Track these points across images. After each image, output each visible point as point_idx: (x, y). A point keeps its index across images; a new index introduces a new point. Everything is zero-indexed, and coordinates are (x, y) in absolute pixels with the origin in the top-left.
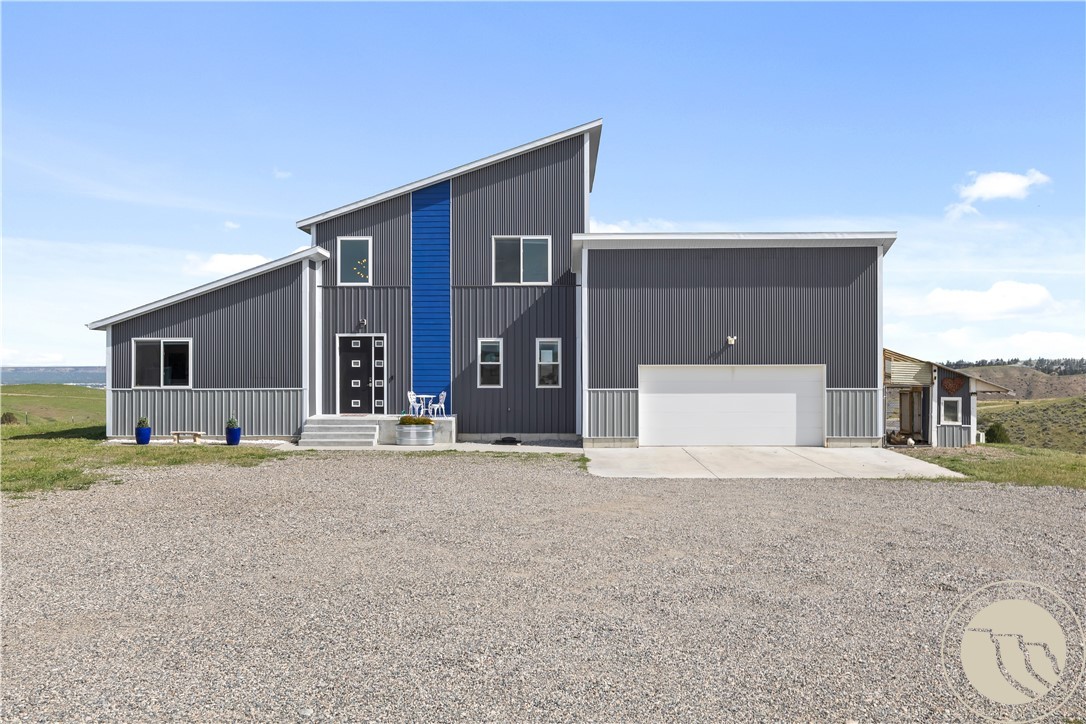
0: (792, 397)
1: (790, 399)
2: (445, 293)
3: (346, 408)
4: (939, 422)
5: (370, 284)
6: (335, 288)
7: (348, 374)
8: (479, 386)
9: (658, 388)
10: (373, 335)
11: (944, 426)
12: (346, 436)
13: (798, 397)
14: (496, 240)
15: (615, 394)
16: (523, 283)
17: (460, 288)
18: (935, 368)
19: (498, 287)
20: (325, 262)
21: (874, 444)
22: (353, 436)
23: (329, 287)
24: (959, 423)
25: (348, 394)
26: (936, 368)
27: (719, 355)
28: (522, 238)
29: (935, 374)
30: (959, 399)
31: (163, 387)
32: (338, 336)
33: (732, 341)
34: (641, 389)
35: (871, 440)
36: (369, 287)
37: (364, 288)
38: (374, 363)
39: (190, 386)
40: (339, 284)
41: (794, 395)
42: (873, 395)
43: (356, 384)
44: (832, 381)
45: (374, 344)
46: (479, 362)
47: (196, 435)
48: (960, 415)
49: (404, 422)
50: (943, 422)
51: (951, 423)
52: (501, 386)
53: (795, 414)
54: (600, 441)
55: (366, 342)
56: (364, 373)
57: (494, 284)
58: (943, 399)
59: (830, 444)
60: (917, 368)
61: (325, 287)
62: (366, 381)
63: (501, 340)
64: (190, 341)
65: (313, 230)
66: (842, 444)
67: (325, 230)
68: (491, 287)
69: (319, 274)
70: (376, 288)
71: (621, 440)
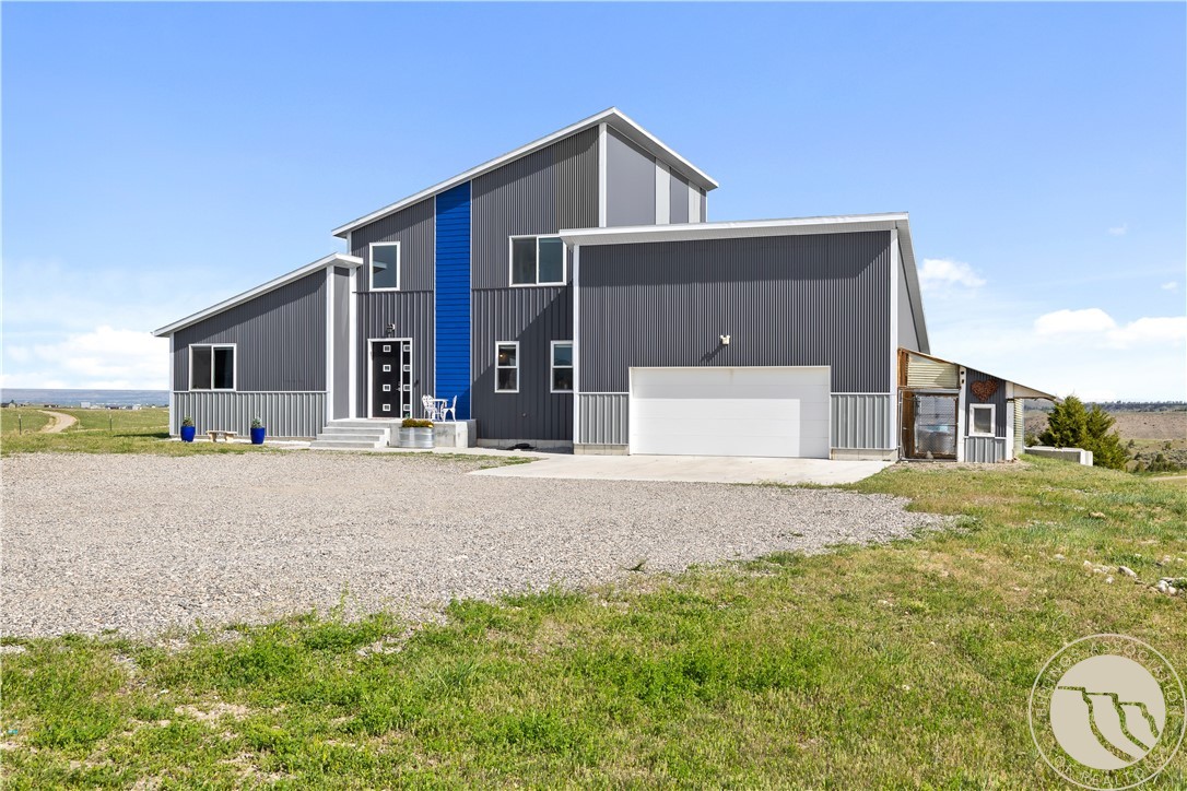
0: (796, 403)
1: (793, 405)
2: (465, 296)
3: (378, 413)
4: (967, 433)
5: (398, 289)
6: (367, 294)
7: (380, 378)
8: (496, 391)
9: (651, 393)
10: (402, 340)
11: (974, 438)
12: (355, 438)
13: (801, 402)
14: (514, 240)
15: (604, 399)
16: (538, 284)
17: (479, 290)
18: (962, 370)
19: (514, 289)
20: (359, 268)
21: (886, 457)
22: (360, 438)
23: (362, 293)
24: (992, 435)
25: (380, 398)
26: (965, 370)
27: (713, 356)
28: (538, 237)
29: (963, 377)
30: (993, 407)
31: (213, 390)
32: (370, 341)
33: (726, 340)
34: (631, 393)
35: (882, 452)
36: (397, 292)
37: (392, 293)
38: (403, 368)
39: (235, 389)
40: (372, 289)
41: (798, 401)
42: (885, 400)
43: (387, 388)
44: (837, 385)
45: (403, 349)
46: (497, 366)
47: (226, 434)
48: (993, 425)
49: (406, 425)
50: (972, 433)
51: (982, 434)
52: (518, 391)
53: (799, 422)
54: (590, 447)
55: (396, 346)
56: (393, 377)
57: (511, 286)
58: (972, 406)
59: (835, 456)
60: (939, 370)
61: (359, 293)
62: (395, 386)
63: (517, 344)
64: (235, 346)
65: (349, 237)
66: (849, 456)
67: (360, 237)
68: (507, 289)
69: (353, 280)
70: (405, 293)
71: (611, 447)
